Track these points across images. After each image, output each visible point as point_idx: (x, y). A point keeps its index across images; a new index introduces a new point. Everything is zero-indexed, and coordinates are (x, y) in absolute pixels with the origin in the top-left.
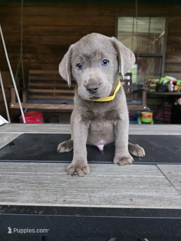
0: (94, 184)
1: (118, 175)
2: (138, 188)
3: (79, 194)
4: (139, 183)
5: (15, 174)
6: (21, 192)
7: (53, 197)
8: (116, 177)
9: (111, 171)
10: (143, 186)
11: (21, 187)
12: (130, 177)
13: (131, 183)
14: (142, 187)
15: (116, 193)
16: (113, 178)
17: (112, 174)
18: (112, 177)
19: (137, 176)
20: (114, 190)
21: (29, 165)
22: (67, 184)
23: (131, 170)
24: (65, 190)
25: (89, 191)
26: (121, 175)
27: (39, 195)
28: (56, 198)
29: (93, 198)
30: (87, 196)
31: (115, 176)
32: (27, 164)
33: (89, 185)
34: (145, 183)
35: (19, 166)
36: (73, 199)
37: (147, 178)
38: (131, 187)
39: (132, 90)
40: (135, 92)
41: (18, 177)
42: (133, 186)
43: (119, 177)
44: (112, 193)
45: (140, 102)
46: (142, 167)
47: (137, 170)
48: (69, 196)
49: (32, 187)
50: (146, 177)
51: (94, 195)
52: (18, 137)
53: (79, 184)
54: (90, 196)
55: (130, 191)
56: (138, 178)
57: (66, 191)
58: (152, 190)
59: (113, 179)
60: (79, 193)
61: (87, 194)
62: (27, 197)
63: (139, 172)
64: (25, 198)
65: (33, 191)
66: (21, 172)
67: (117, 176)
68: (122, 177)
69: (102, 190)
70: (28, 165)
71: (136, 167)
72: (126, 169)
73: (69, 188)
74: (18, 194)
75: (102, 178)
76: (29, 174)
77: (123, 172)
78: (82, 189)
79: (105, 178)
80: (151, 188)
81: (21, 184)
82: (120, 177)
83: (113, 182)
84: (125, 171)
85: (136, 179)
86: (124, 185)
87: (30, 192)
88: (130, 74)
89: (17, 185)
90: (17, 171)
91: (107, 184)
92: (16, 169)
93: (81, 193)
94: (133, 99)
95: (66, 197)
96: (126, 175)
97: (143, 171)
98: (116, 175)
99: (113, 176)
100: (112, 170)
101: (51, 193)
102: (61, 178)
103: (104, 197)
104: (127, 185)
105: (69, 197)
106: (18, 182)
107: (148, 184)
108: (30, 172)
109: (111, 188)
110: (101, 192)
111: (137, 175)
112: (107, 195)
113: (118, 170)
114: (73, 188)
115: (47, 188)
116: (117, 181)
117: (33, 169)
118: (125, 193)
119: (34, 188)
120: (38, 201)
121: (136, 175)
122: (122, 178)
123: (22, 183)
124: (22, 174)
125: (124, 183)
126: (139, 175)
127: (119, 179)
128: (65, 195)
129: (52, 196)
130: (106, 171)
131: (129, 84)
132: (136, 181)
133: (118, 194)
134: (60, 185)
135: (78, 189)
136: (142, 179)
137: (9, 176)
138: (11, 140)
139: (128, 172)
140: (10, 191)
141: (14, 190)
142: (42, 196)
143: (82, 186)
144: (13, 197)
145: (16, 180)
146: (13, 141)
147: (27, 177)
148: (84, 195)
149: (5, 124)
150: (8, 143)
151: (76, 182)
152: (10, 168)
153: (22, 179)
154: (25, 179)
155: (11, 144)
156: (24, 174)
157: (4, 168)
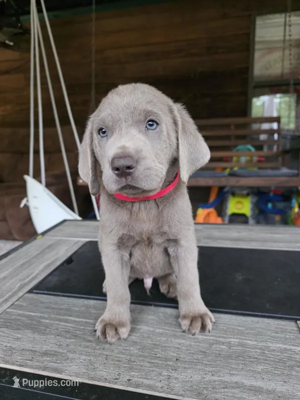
0: (181, 353)
1: (223, 337)
2: (252, 369)
3: (153, 371)
4: (256, 358)
5: (67, 321)
6: (71, 355)
7: (114, 372)
8: (220, 342)
10: (263, 367)
11: (72, 347)
12: (243, 345)
13: (242, 357)
14: (260, 368)
15: (213, 375)
16: (212, 344)
19: (255, 343)
20: (211, 369)
22: (138, 347)
23: (247, 329)
24: (133, 360)
26: (229, 338)
27: (95, 365)
28: (118, 373)
29: (174, 381)
31: (218, 339)
32: (86, 302)
33: (171, 354)
34: (266, 360)
35: (74, 305)
36: (141, 380)
38: (241, 367)
39: (281, 148)
40: (286, 152)
42: (244, 364)
43: (223, 343)
44: (206, 374)
45: (296, 172)
46: (268, 323)
47: (259, 330)
48: (137, 372)
49: (86, 348)
50: (272, 348)
51: (176, 375)
52: (79, 247)
53: (156, 350)
54: (169, 377)
55: (237, 375)
56: (256, 348)
57: (134, 362)
58: (276, 378)
59: (214, 346)
60: (153, 369)
61: (165, 373)
62: (77, 367)
63: (261, 335)
64: (74, 368)
65: (88, 356)
66: (76, 317)
67: (221, 339)
68: (229, 343)
69: (191, 366)
70: (87, 305)
71: (258, 322)
72: (239, 326)
73: (140, 356)
74: (65, 360)
75: (195, 342)
76: (86, 322)
77: (234, 332)
78: (158, 362)
79: (200, 343)
80: (276, 372)
81: (73, 340)
82: (226, 343)
83: (212, 353)
84: (237, 331)
85: (253, 351)
86: (230, 361)
87: (84, 357)
88: (278, 120)
89: (67, 343)
90: (71, 316)
91: (201, 356)
92: (69, 312)
93: (157, 370)
94: (283, 165)
95: (132, 373)
96: (237, 338)
97: (269, 333)
98: (219, 337)
99: (213, 340)
101: (112, 362)
103: (191, 382)
104: (234, 361)
105: (137, 374)
106: (68, 336)
107: (271, 363)
108: (88, 319)
109: (206, 364)
110: (189, 371)
111: (257, 341)
112: (197, 377)
113: (225, 328)
114: (145, 357)
115: (107, 353)
116: (220, 351)
117: (92, 313)
118: (227, 378)
119: (89, 350)
120: (91, 376)
121: (255, 341)
122: (229, 345)
123: (74, 339)
124: (75, 321)
125: (229, 357)
126: (260, 342)
127: (222, 347)
128: (131, 369)
129: (112, 368)
131: (276, 136)
132: (251, 354)
133: (215, 378)
134: (127, 350)
135: (153, 361)
136: (264, 350)
137: (58, 325)
138: (69, 254)
139: (242, 333)
140: (56, 352)
141: (62, 351)
142: (98, 368)
143: (161, 356)
144: (59, 363)
145: (66, 331)
146: (72, 255)
147: (83, 328)
148: (161, 374)
149: (65, 221)
150: (65, 258)
151: (153, 346)
152: (61, 309)
153: (74, 332)
154: (79, 332)
155: (69, 261)
156: (79, 322)
157: (53, 308)
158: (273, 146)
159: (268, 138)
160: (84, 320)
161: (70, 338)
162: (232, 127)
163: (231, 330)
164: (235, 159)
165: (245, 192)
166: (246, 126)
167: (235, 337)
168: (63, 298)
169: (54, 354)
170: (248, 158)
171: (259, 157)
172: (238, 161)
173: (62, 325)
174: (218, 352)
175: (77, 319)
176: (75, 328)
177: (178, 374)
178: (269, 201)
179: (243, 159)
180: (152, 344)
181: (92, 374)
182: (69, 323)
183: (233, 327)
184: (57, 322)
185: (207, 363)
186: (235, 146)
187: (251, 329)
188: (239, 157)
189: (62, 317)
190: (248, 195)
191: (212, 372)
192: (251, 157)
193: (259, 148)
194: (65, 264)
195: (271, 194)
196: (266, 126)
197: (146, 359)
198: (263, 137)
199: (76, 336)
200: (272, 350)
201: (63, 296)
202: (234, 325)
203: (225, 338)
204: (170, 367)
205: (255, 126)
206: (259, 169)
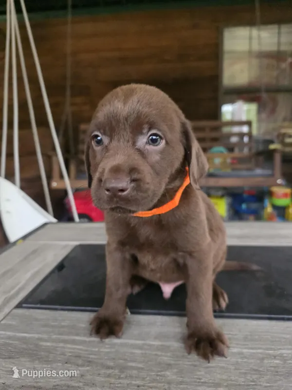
0: (229, 374)
1: (271, 349)
5: (74, 342)
9: (257, 340)
11: (88, 377)
16: (263, 359)
18: (261, 356)
22: (175, 371)
26: (278, 349)
33: (219, 376)
39: (254, 151)
40: (259, 154)
43: (275, 357)
49: (108, 377)
52: (69, 251)
53: (198, 373)
59: (266, 361)
67: (270, 352)
68: (282, 355)
72: (284, 333)
73: (181, 383)
75: (242, 358)
77: (281, 342)
79: (248, 359)
81: (88, 368)
82: (278, 355)
83: (268, 370)
84: (283, 340)
88: (249, 123)
90: (77, 335)
91: (256, 376)
98: (267, 349)
99: (262, 354)
100: (257, 337)
102: (161, 356)
113: (269, 337)
114: (188, 383)
115: (138, 383)
116: (275, 367)
119: (113, 380)
124: (85, 342)
125: (289, 374)
127: (277, 362)
130: (245, 339)
131: (246, 139)
134: (161, 376)
137: (64, 347)
143: (207, 380)
145: (76, 357)
146: (63, 261)
147: (97, 349)
151: (193, 367)
152: (63, 327)
153: (86, 356)
154: (94, 356)
155: (60, 267)
156: (89, 342)
157: (53, 326)
158: (244, 148)
159: (239, 140)
161: (83, 366)
162: (207, 130)
163: (278, 339)
165: (220, 193)
166: (217, 129)
167: (285, 347)
170: (222, 160)
171: (232, 159)
173: (70, 348)
174: (273, 369)
176: (86, 351)
178: (243, 201)
179: (217, 161)
180: (191, 365)
182: (77, 345)
183: (278, 335)
184: (61, 345)
189: (66, 337)
192: (225, 158)
193: (231, 149)
194: (56, 271)
195: (245, 195)
196: (236, 129)
198: (234, 140)
199: (90, 362)
203: (275, 350)
205: (226, 130)
206: (233, 169)
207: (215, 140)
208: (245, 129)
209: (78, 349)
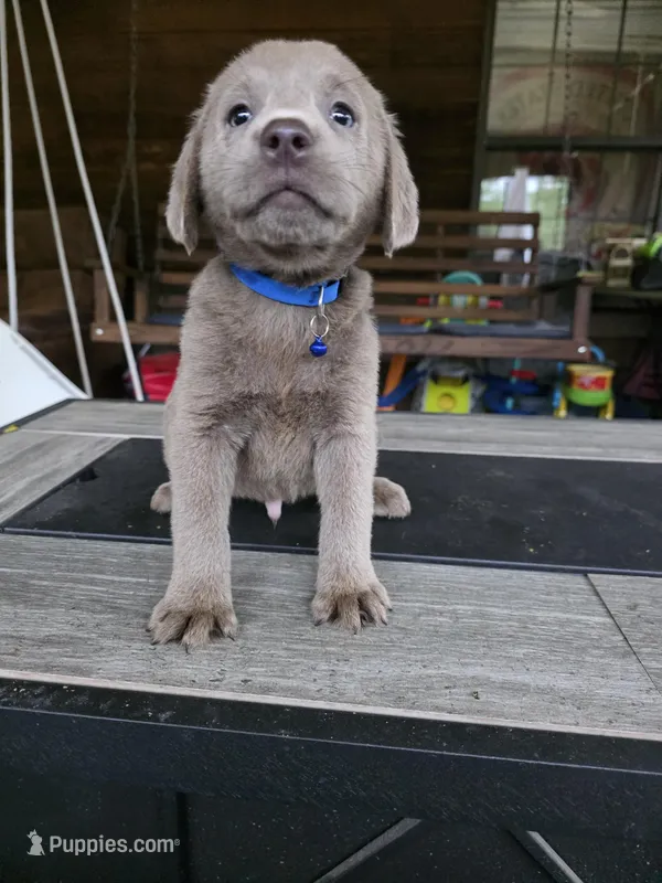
1: (439, 603)
2: (504, 654)
3: (297, 663)
4: (510, 636)
5: (92, 582)
6: (108, 643)
7: (210, 669)
8: (433, 610)
9: (419, 590)
10: (526, 651)
11: (108, 628)
12: (482, 616)
13: (482, 634)
14: (520, 652)
15: (424, 667)
16: (419, 615)
17: (420, 598)
18: (418, 610)
19: (506, 611)
20: (419, 657)
21: (140, 553)
22: (261, 624)
23: (489, 589)
24: (251, 646)
25: (333, 653)
26: (452, 604)
27: (165, 658)
28: (219, 670)
29: (344, 679)
30: (325, 670)
31: (430, 606)
32: (134, 547)
34: (533, 639)
35: (107, 554)
36: (274, 680)
37: (543, 623)
38: (482, 650)
39: (538, 281)
40: (548, 288)
41: (102, 592)
42: (488, 647)
43: (441, 613)
44: (410, 665)
45: (565, 329)
46: (530, 578)
47: (513, 590)
48: (262, 667)
50: (540, 619)
51: (347, 669)
52: (108, 449)
53: (301, 628)
54: (333, 673)
55: (476, 664)
56: (510, 620)
57: (254, 649)
58: (553, 667)
59: (422, 618)
60: (297, 660)
61: (323, 666)
62: (124, 663)
63: (517, 598)
64: (117, 664)
65: (147, 642)
66: (113, 574)
67: (436, 607)
68: (455, 612)
69: (377, 653)
70: (138, 553)
71: (510, 577)
72: (471, 584)
73: (266, 639)
74: (96, 651)
76: (138, 584)
77: (462, 594)
78: (309, 648)
80: (553, 658)
81: (110, 616)
82: (449, 611)
83: (421, 629)
84: (467, 593)
85: (503, 624)
86: (458, 642)
87: (138, 645)
88: (534, 220)
89: (97, 621)
90: (100, 572)
91: (398, 636)
92: (95, 565)
93: (305, 661)
94: (541, 317)
95: (251, 669)
96: (470, 604)
97: (533, 594)
98: (433, 603)
99: (420, 608)
100: (422, 587)
101: (205, 652)
102: (243, 604)
103: (381, 679)
104: (467, 643)
105: (263, 670)
106: (98, 607)
107: (543, 643)
108: (140, 577)
109: (409, 649)
110: (374, 662)
111: (510, 608)
112: (391, 671)
113: (443, 588)
114: (277, 640)
116: (435, 626)
117: (151, 567)
118: (455, 671)
120: (160, 678)
121: (506, 608)
122: (456, 616)
123: (110, 613)
124: (113, 582)
125: (457, 635)
126: (517, 609)
127: (441, 619)
128: (247, 662)
129: (205, 662)
131: (527, 255)
132: (501, 629)
133: (429, 671)
135: (295, 646)
136: (526, 623)
137: (73, 589)
138: (86, 462)
139: (480, 596)
140: (71, 638)
141: (86, 636)
142: (172, 662)
143: (312, 637)
144: (82, 657)
145: (93, 601)
146: (93, 464)
147: (131, 593)
148: (314, 669)
149: (69, 401)
150: (76, 470)
151: (293, 621)
152: (78, 561)
153: (111, 600)
154: (123, 601)
155: (87, 474)
156: (120, 582)
157: (58, 560)
158: (522, 275)
159: (513, 257)
160: (134, 580)
162: (440, 230)
163: (457, 591)
164: (442, 299)
165: (461, 374)
166: (466, 228)
167: (466, 601)
168: (77, 541)
169: (70, 641)
170: (470, 299)
171: (493, 298)
172: (449, 304)
173: (82, 590)
174: (432, 628)
175: (116, 579)
176: (113, 593)
177: (351, 667)
178: (508, 394)
179: (459, 301)
181: (161, 673)
182: (96, 585)
183: (461, 586)
184: (68, 585)
185: (410, 646)
186: (446, 273)
187: (495, 588)
188: (449, 295)
189: (81, 575)
190: (465, 380)
191: (422, 661)
192: (477, 296)
193: (492, 277)
194: (78, 480)
195: (514, 380)
196: (508, 232)
197: (278, 644)
198: (502, 255)
200: (542, 622)
201: (78, 537)
202: (460, 583)
203: (445, 604)
204: (332, 656)
205: (487, 231)
206: (492, 322)
207: (460, 254)
208: (527, 232)
209: (97, 591)
